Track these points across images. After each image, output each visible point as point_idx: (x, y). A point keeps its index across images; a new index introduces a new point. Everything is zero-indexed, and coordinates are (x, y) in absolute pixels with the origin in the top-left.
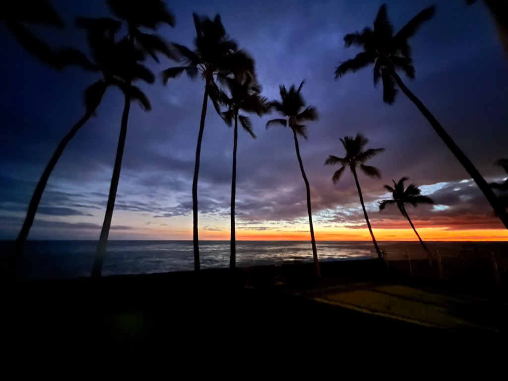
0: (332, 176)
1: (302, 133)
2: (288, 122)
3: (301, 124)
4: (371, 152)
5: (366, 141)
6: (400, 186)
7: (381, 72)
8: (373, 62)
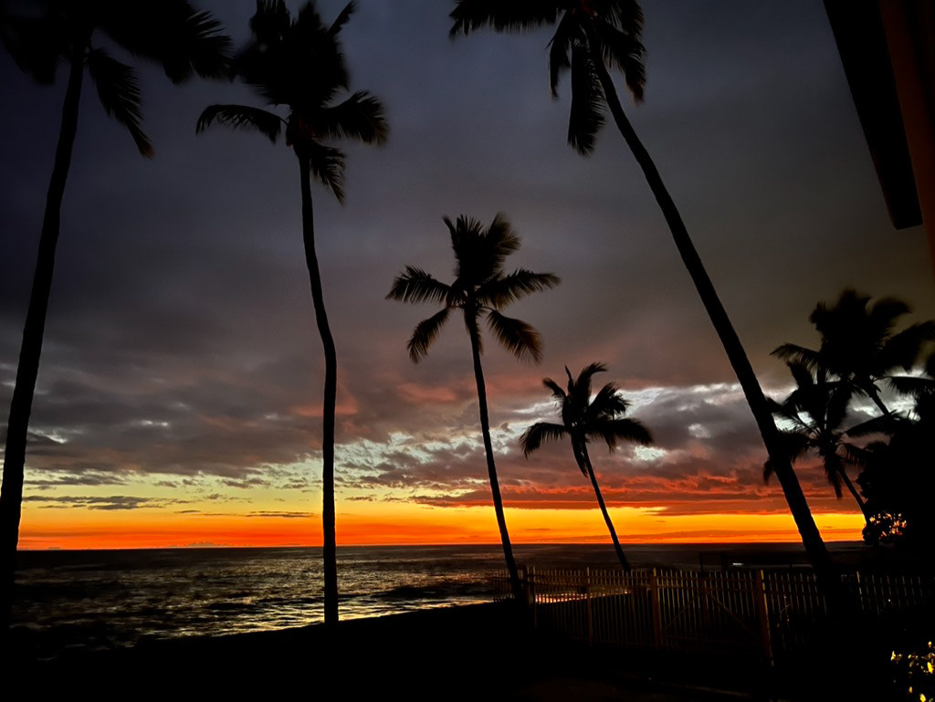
0: (409, 336)
1: (329, 177)
2: (283, 127)
3: (329, 142)
4: (524, 280)
5: (512, 245)
6: (580, 387)
7: (570, 54)
8: (552, 20)
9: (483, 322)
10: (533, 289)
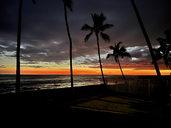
4: (107, 26)
6: (117, 47)
9: (99, 34)
10: (109, 28)
